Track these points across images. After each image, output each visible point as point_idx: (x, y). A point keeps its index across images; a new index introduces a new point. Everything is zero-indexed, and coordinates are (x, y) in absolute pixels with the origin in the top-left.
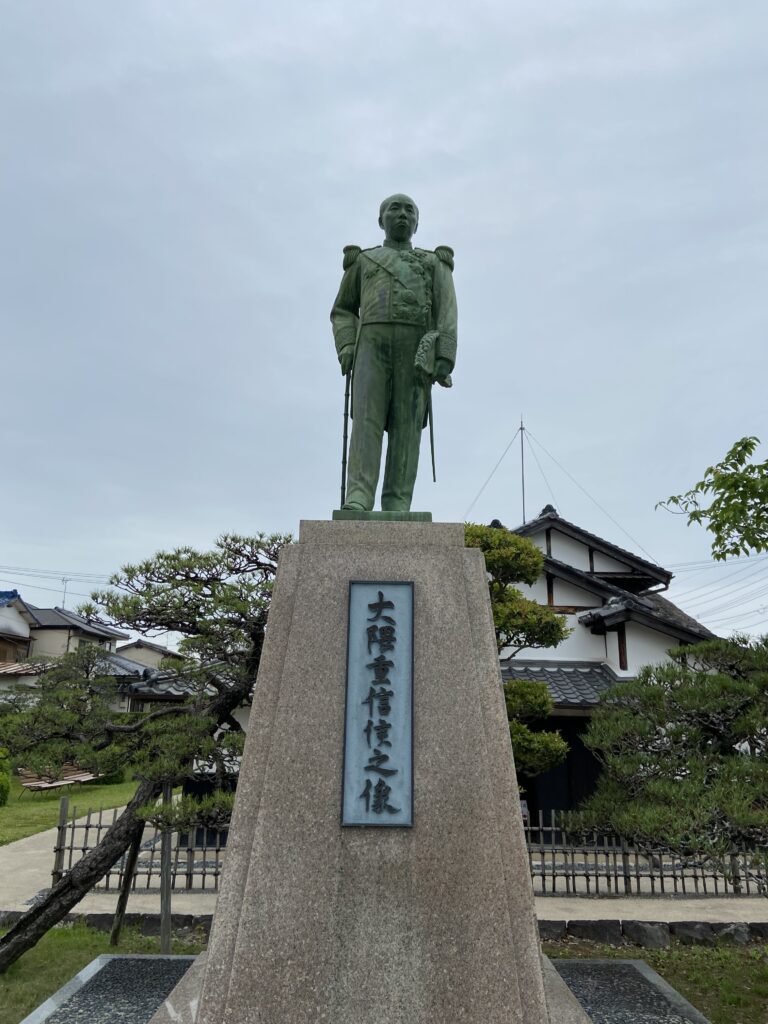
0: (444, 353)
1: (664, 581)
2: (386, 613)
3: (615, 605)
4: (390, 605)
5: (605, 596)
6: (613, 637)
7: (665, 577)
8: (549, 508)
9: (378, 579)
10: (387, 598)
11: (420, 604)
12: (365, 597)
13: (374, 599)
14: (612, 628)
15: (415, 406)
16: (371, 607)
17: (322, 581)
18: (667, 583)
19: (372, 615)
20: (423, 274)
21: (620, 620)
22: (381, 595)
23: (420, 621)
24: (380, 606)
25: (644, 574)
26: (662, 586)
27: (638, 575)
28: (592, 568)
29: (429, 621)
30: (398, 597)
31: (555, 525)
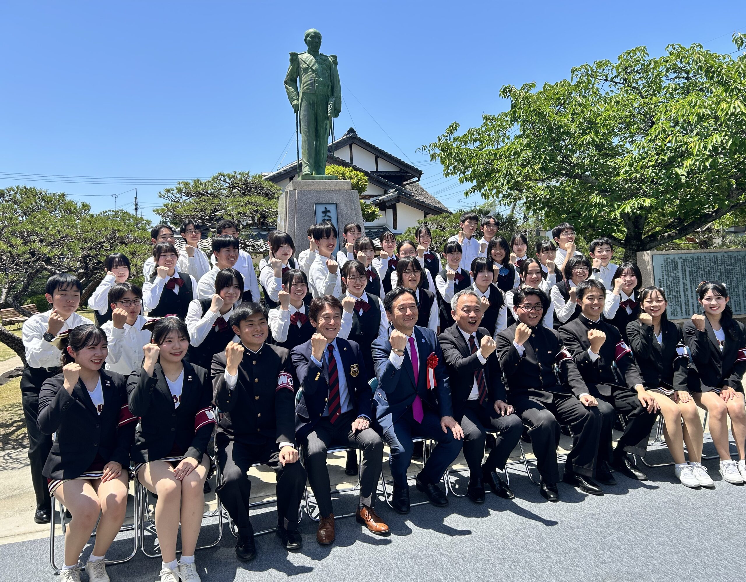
0: (337, 108)
1: (418, 175)
2: (328, 214)
3: (392, 193)
4: (329, 211)
5: (387, 189)
6: (390, 212)
7: (419, 173)
8: (351, 130)
9: (324, 202)
10: (328, 209)
11: (339, 211)
12: (320, 209)
13: (324, 210)
14: (389, 207)
15: (326, 129)
16: (323, 212)
17: (304, 204)
18: (419, 178)
19: (324, 215)
20: (327, 70)
21: (394, 203)
22: (326, 208)
23: (339, 217)
24: (326, 212)
25: (407, 172)
26: (416, 179)
27: (403, 172)
28: (377, 169)
29: (342, 217)
30: (331, 208)
31: (355, 141)
